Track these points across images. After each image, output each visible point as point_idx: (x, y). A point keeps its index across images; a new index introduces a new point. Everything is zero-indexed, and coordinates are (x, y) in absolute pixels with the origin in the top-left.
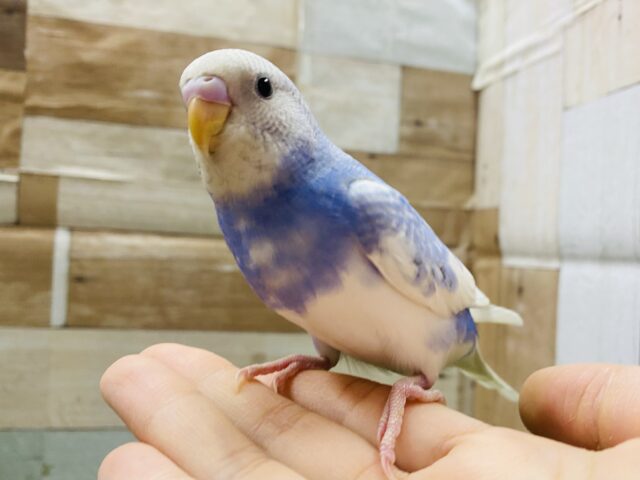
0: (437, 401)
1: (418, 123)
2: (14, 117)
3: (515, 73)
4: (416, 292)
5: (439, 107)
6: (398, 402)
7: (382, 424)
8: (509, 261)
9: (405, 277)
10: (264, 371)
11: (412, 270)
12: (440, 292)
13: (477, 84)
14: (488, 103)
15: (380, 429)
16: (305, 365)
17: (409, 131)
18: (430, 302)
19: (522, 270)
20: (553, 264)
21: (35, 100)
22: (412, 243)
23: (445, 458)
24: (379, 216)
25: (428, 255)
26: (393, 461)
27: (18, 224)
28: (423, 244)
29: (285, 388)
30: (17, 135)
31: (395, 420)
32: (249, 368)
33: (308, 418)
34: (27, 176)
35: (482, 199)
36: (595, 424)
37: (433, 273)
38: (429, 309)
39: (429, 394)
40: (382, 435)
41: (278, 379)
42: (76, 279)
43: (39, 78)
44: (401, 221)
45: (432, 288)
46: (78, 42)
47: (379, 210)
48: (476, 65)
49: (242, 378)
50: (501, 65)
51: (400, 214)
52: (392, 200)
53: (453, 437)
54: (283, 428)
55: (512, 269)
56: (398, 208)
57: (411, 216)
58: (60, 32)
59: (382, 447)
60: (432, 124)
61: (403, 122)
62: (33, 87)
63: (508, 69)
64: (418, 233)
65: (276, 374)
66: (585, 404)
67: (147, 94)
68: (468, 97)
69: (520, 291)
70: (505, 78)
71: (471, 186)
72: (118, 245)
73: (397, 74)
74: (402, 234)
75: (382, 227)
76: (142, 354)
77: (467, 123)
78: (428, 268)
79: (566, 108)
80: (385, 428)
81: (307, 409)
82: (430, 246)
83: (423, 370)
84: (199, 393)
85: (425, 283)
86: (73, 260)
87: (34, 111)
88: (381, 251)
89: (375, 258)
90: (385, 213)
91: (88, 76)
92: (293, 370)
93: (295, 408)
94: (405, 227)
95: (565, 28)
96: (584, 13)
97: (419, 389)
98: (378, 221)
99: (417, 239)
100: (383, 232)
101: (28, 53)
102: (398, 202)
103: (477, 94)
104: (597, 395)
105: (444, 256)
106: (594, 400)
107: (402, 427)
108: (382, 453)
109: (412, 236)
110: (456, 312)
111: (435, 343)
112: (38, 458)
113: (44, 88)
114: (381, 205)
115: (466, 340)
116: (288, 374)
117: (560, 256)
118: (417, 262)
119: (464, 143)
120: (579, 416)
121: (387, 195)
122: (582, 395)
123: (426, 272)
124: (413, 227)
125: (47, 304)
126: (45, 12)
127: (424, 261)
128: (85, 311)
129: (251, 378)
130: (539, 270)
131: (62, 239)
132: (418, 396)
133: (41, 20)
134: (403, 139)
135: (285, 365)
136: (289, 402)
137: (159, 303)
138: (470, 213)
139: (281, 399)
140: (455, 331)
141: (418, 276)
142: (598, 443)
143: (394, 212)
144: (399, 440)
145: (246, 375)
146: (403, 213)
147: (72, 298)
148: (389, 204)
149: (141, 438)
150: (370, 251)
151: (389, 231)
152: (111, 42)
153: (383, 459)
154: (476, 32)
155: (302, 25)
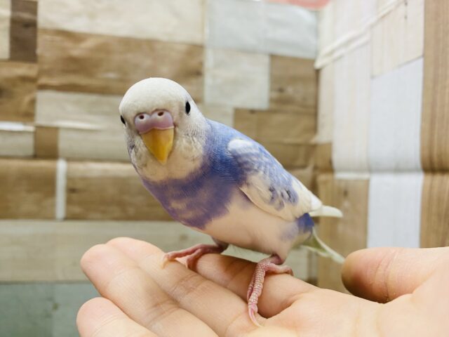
0: (287, 273)
1: (281, 90)
2: (30, 92)
3: (341, 57)
4: (271, 208)
5: (294, 80)
6: (260, 275)
7: (250, 288)
8: (339, 176)
9: (264, 199)
10: (180, 255)
11: (268, 195)
12: (287, 206)
13: (318, 65)
14: (325, 77)
15: (249, 291)
16: (206, 250)
17: (275, 95)
18: (281, 213)
19: (347, 181)
20: (365, 176)
21: (44, 80)
22: (268, 178)
23: (290, 308)
24: (246, 163)
25: (278, 184)
26: (256, 311)
27: (35, 157)
28: (275, 178)
29: (193, 266)
30: (33, 102)
31: (258, 286)
32: (170, 254)
33: (205, 284)
34: (39, 128)
35: (321, 137)
36: (386, 284)
37: (282, 195)
38: (280, 217)
39: (280, 268)
40: (250, 295)
41: (188, 260)
42: (71, 190)
43: (46, 67)
44: (260, 164)
45: (281, 204)
46: (68, 44)
47: (245, 159)
48: (317, 53)
49: (166, 259)
50: (332, 52)
51: (260, 160)
52: (254, 151)
53: (294, 295)
54: (189, 290)
55: (340, 181)
56: (258, 156)
57: (267, 160)
58: (58, 38)
59: (250, 303)
60: (290, 90)
61: (272, 89)
62: (42, 73)
63: (337, 54)
64: (272, 170)
65: (188, 257)
66: (381, 272)
67: (112, 75)
68: (312, 73)
69: (346, 193)
70: (335, 60)
71: (314, 129)
72: (96, 169)
73: (266, 60)
74: (261, 173)
75: (248, 170)
76: (107, 244)
77: (311, 89)
78: (279, 193)
79: (373, 77)
80: (252, 291)
81: (205, 278)
82: (280, 178)
83: (278, 253)
84: (139, 268)
85: (277, 202)
86: (69, 179)
87: (43, 87)
88: (248, 184)
89: (244, 189)
90: (249, 160)
91: (76, 65)
92: (198, 254)
93: (198, 277)
94: (263, 168)
95: (372, 26)
96: (383, 17)
97: (274, 266)
98: (245, 166)
99: (271, 175)
100: (249, 173)
101: (39, 51)
102: (258, 152)
103: (318, 72)
104: (387, 267)
105: (289, 183)
106: (385, 270)
107: (262, 290)
108: (249, 306)
109: (268, 173)
110: (298, 217)
111: (285, 236)
112: (51, 299)
113: (49, 73)
114: (247, 155)
115: (305, 231)
116: (195, 256)
117: (370, 170)
118: (272, 190)
119: (311, 102)
120: (376, 280)
121: (251, 148)
122: (378, 267)
123: (278, 196)
124: (268, 166)
125: (54, 205)
126: (48, 26)
127: (275, 188)
128: (77, 210)
129: (172, 259)
130: (356, 181)
131: (61, 166)
132: (274, 270)
133: (46, 31)
134: (272, 100)
135: (193, 251)
136: (195, 274)
137: (122, 204)
138: (314, 146)
139: (190, 272)
140: (297, 228)
141: (273, 198)
142: (388, 297)
143: (255, 159)
144: (260, 298)
145: (168, 257)
146: (262, 159)
147: (69, 202)
148: (253, 155)
149: (102, 295)
150: (241, 185)
151: (252, 172)
152: (89, 44)
153: (250, 310)
154: (317, 32)
155: (207, 31)
